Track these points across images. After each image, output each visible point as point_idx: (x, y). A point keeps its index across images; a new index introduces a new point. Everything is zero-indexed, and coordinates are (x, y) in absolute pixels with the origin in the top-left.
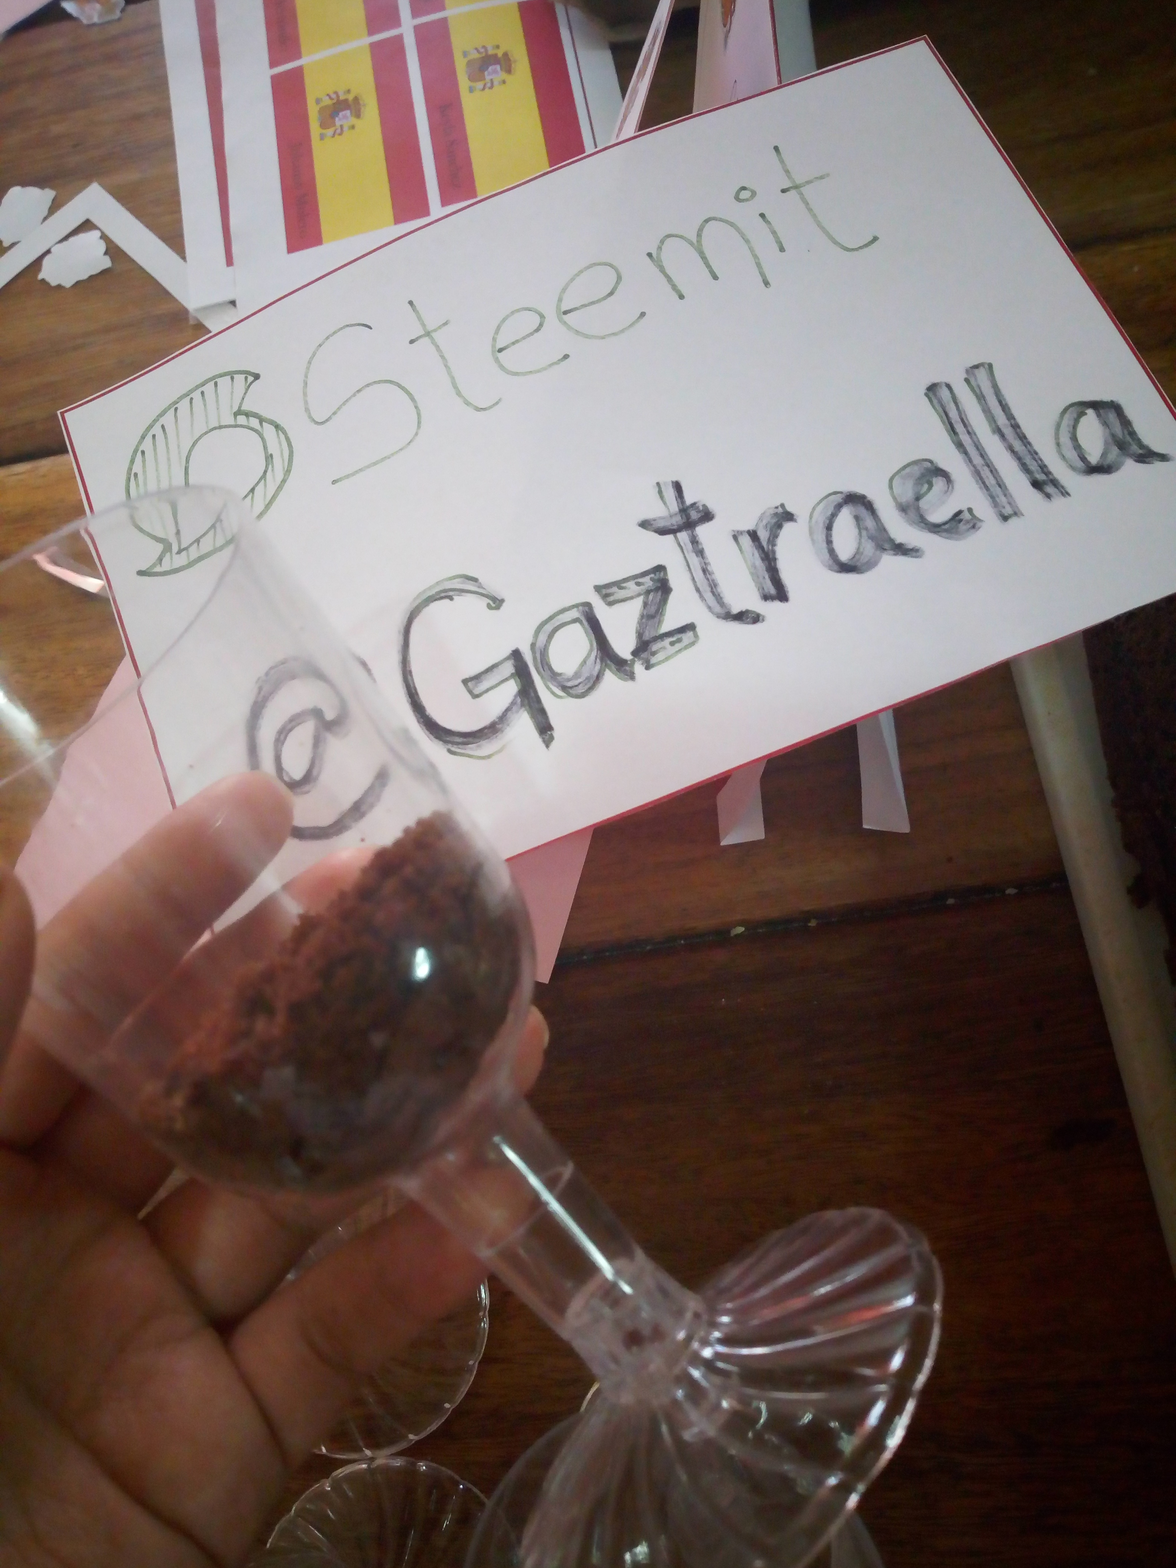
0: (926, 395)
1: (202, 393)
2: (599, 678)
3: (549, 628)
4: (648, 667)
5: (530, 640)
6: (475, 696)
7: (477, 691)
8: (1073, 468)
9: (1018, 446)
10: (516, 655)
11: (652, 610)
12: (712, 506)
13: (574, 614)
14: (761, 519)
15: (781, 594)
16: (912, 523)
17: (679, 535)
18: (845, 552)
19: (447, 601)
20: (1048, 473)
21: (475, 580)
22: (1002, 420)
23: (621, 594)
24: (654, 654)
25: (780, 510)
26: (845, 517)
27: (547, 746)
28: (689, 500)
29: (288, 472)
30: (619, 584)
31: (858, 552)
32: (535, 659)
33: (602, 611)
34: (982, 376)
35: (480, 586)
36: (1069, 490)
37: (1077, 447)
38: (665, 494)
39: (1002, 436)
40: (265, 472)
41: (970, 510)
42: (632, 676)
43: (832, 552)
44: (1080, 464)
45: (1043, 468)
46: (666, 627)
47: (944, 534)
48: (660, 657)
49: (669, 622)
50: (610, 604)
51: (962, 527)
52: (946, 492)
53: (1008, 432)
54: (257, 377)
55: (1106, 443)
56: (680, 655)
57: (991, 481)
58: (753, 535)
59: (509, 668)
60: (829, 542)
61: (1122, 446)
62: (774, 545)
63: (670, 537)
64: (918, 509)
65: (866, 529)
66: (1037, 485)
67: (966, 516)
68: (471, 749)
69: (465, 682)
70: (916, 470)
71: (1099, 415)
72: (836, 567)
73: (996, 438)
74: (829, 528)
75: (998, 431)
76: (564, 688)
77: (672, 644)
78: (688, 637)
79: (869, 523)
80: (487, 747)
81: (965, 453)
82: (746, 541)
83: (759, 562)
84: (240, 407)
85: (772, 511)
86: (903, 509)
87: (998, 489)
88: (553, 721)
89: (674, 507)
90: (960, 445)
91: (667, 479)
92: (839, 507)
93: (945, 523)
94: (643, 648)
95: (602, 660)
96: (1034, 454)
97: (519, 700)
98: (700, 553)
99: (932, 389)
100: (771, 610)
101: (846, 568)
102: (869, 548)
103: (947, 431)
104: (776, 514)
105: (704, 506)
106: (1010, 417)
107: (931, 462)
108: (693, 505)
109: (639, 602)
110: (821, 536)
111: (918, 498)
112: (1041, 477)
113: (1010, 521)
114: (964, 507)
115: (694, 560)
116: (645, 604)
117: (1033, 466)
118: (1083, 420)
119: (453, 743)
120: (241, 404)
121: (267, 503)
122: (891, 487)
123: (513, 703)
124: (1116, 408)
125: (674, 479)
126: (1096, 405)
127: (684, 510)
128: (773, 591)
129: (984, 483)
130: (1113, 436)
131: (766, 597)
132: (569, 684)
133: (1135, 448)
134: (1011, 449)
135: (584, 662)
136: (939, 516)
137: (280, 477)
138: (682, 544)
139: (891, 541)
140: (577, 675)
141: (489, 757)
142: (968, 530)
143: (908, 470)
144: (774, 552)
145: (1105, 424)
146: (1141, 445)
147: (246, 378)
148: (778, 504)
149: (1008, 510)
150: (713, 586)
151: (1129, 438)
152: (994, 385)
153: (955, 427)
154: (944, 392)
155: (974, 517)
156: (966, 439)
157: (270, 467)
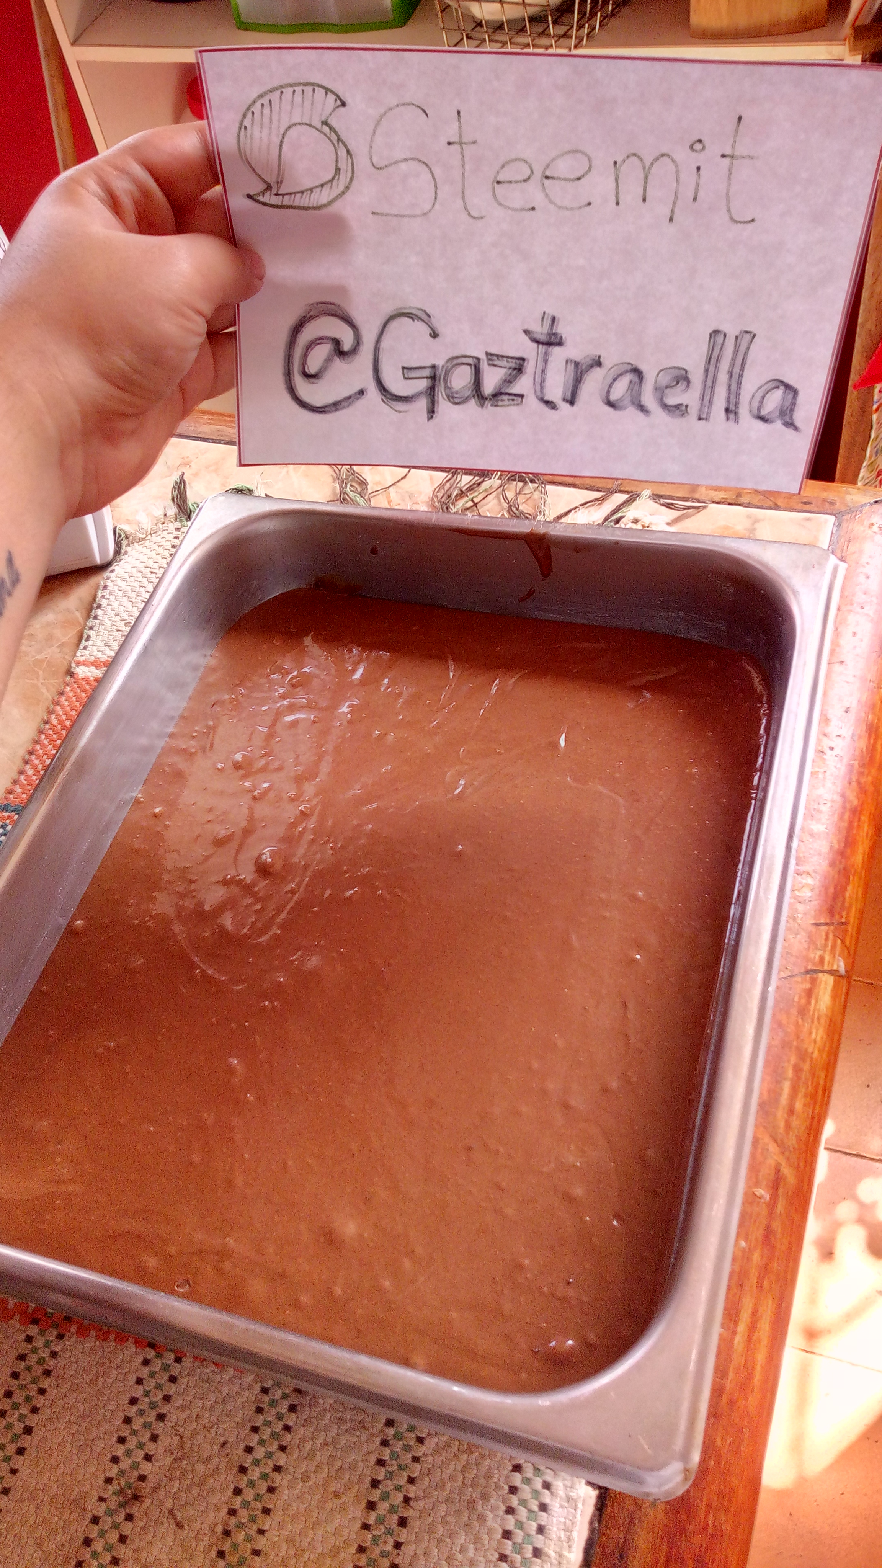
0: (711, 334)
1: (303, 91)
2: (469, 399)
3: (455, 362)
4: (494, 405)
5: (443, 363)
6: (405, 378)
7: (406, 376)
8: (751, 412)
9: (734, 386)
10: (434, 367)
11: (510, 378)
12: (565, 340)
13: (470, 361)
14: (585, 358)
15: (572, 402)
16: (656, 398)
17: (541, 346)
18: (614, 396)
19: (412, 320)
20: (737, 408)
21: (429, 317)
22: (737, 370)
23: (498, 362)
24: (500, 400)
25: (598, 359)
26: (627, 378)
27: (429, 421)
28: (555, 332)
29: (347, 188)
30: (500, 357)
31: (621, 399)
32: (443, 373)
33: (484, 366)
34: (746, 339)
35: (430, 323)
36: (740, 421)
37: (762, 402)
38: (545, 322)
39: (730, 377)
40: (333, 179)
41: (687, 406)
42: (484, 406)
43: (608, 392)
44: (755, 412)
45: (737, 404)
46: (511, 391)
47: (667, 411)
48: (500, 403)
49: (514, 390)
50: (492, 365)
51: (677, 412)
52: (683, 391)
53: (735, 376)
54: (344, 104)
55: (776, 408)
56: (510, 407)
57: (707, 398)
58: (577, 364)
59: (427, 373)
60: (610, 387)
61: (782, 413)
62: (584, 375)
63: (535, 345)
64: (663, 392)
65: (633, 390)
66: (727, 410)
67: (684, 408)
68: (393, 403)
69: (403, 368)
70: (676, 373)
71: (785, 392)
72: (605, 401)
73: (727, 376)
74: (614, 381)
75: (731, 374)
76: (450, 397)
77: (511, 400)
78: (518, 400)
79: (636, 387)
80: (401, 407)
81: (706, 377)
82: (571, 367)
83: (571, 380)
84: (327, 119)
85: (593, 357)
86: (657, 388)
87: (708, 403)
88: (438, 410)
89: (546, 331)
90: (707, 371)
91: (552, 313)
92: (626, 372)
93: (671, 406)
94: (496, 395)
95: (473, 391)
96: (738, 394)
97: (426, 391)
98: (546, 361)
99: (716, 332)
100: (564, 407)
101: (611, 404)
102: (627, 400)
103: (707, 360)
104: (594, 360)
105: (562, 338)
106: (742, 370)
107: (686, 372)
108: (556, 336)
109: (507, 370)
110: (608, 383)
111: (667, 387)
112: (732, 407)
113: (701, 422)
114: (685, 403)
115: (541, 363)
116: (508, 374)
117: (733, 400)
118: (776, 390)
119: (385, 395)
120: (328, 117)
122: (658, 375)
123: (422, 391)
124: (795, 392)
125: (555, 316)
126: (787, 386)
127: (550, 335)
128: (569, 397)
129: (704, 396)
130: (783, 407)
131: (564, 400)
132: (453, 396)
133: (787, 418)
134: (729, 386)
135: (465, 388)
136: (671, 401)
137: (341, 188)
138: (540, 352)
139: (640, 402)
140: (458, 392)
141: (402, 412)
142: (679, 415)
143: (673, 370)
144: (582, 379)
145: (784, 398)
146: (791, 415)
147: (336, 100)
148: (598, 355)
149: (704, 416)
150: (543, 380)
151: (788, 411)
152: (748, 348)
153: (712, 360)
154: (720, 339)
155: (687, 410)
156: (712, 368)
157: (337, 177)
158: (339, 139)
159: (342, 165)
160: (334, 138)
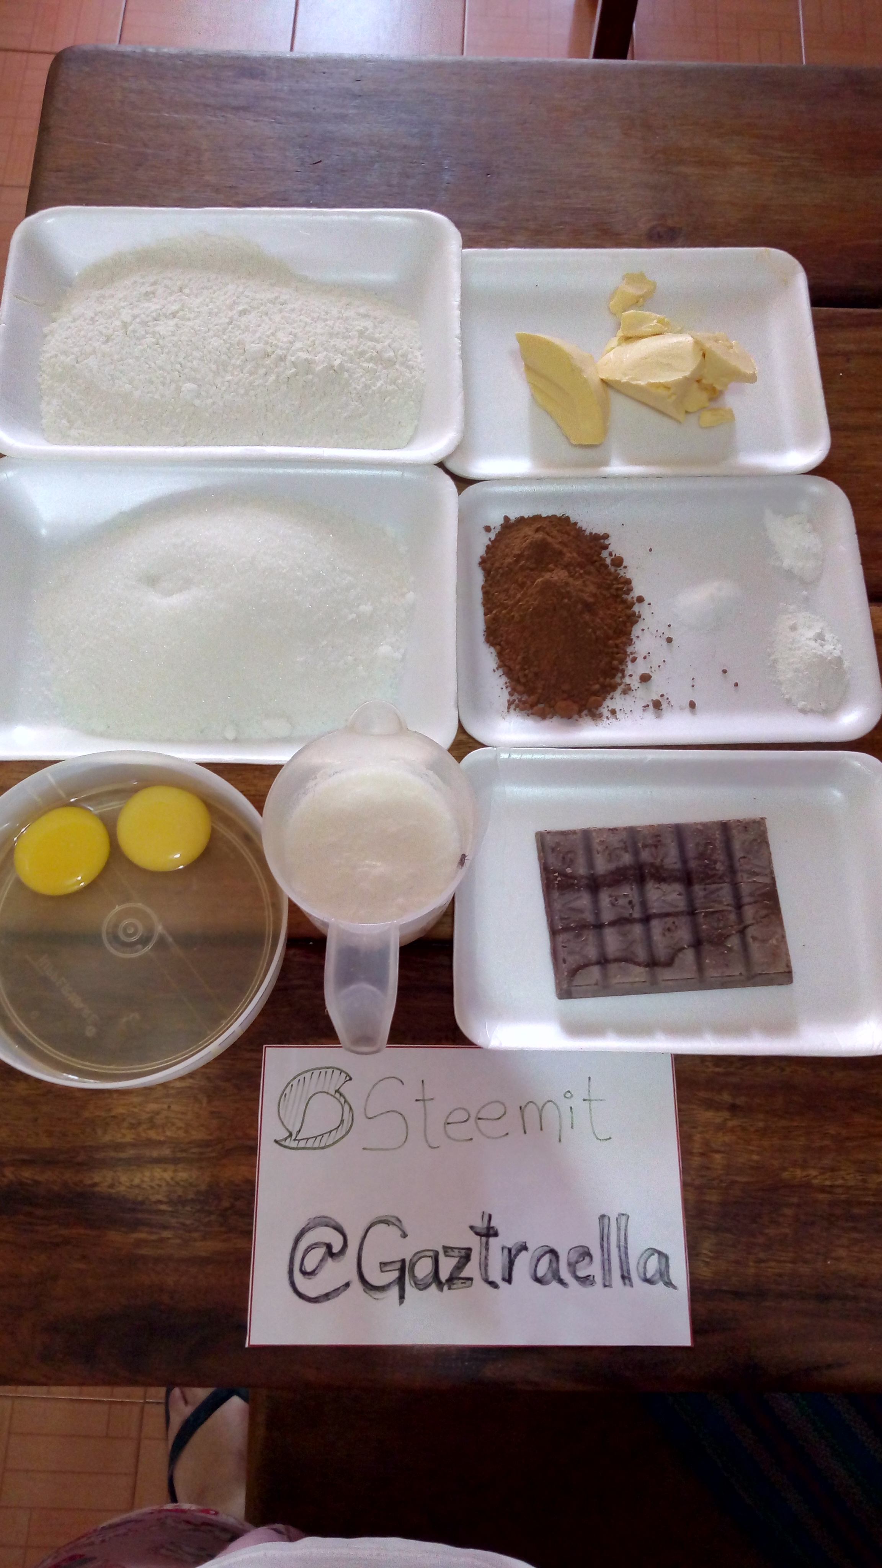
0: (599, 1219)
1: (326, 1072)
2: (430, 1285)
3: (419, 1255)
4: (449, 1289)
5: (410, 1257)
6: (382, 1271)
7: (384, 1269)
8: (639, 1276)
9: (623, 1257)
10: (403, 1261)
11: (460, 1265)
12: (500, 1231)
13: (431, 1254)
14: (515, 1244)
15: (509, 1280)
16: (570, 1271)
17: (482, 1238)
18: (540, 1273)
19: (387, 1225)
20: (629, 1274)
21: (400, 1221)
22: (622, 1243)
23: (452, 1254)
24: (454, 1284)
25: (524, 1244)
26: (547, 1258)
27: (400, 1305)
28: (492, 1224)
29: (348, 1132)
30: (452, 1249)
31: (545, 1275)
32: (409, 1265)
33: (441, 1257)
34: (623, 1219)
35: (401, 1225)
36: (633, 1285)
37: (645, 1268)
38: (484, 1218)
39: (620, 1250)
40: (339, 1127)
41: (594, 1277)
42: (441, 1290)
43: (535, 1271)
44: (642, 1275)
45: (628, 1270)
46: (462, 1275)
47: (580, 1282)
48: (455, 1286)
49: (464, 1274)
50: (447, 1256)
51: (588, 1282)
52: (588, 1264)
53: (622, 1249)
54: (351, 1079)
55: (656, 1271)
56: (461, 1290)
57: (607, 1268)
58: (510, 1250)
59: (398, 1266)
60: (536, 1266)
61: (661, 1275)
62: (516, 1258)
63: (478, 1237)
64: (575, 1267)
65: (552, 1267)
66: (623, 1277)
67: (591, 1278)
68: (372, 1293)
69: (381, 1263)
70: (581, 1250)
71: (659, 1258)
72: (534, 1278)
73: (617, 1249)
74: (539, 1260)
75: (619, 1247)
76: (416, 1284)
77: (462, 1283)
78: (469, 1282)
79: (554, 1265)
80: (378, 1295)
81: (603, 1251)
82: (506, 1252)
83: (507, 1263)
84: (339, 1089)
85: (520, 1243)
86: (569, 1264)
87: (608, 1272)
88: (406, 1296)
89: (485, 1224)
90: (602, 1247)
91: (488, 1211)
92: (546, 1253)
93: (582, 1278)
94: (451, 1280)
95: (433, 1278)
96: (628, 1263)
97: (397, 1281)
98: (487, 1249)
99: (603, 1217)
100: (503, 1285)
101: (538, 1280)
102: (549, 1275)
103: (600, 1238)
104: (521, 1245)
105: (497, 1229)
106: (626, 1243)
107: (588, 1249)
108: (493, 1227)
109: (457, 1259)
110: (534, 1263)
111: (577, 1262)
112: (626, 1274)
113: (606, 1288)
114: (592, 1274)
115: (484, 1251)
116: (459, 1262)
117: (625, 1268)
118: (653, 1257)
119: (366, 1287)
120: (340, 1088)
121: (335, 1140)
122: (569, 1253)
123: (394, 1281)
124: (667, 1258)
125: (491, 1213)
126: (660, 1253)
127: (489, 1228)
128: (507, 1278)
129: (604, 1267)
130: (660, 1269)
131: (504, 1279)
132: (418, 1283)
133: (666, 1278)
134: (620, 1257)
135: (427, 1275)
136: (581, 1273)
137: (344, 1133)
138: (482, 1242)
139: (559, 1276)
140: (422, 1280)
141: (378, 1299)
142: (589, 1285)
143: (578, 1248)
144: (514, 1261)
145: (660, 1263)
146: (669, 1278)
147: (346, 1077)
148: (524, 1241)
149: (607, 1284)
150: (486, 1265)
151: (665, 1273)
152: (626, 1226)
153: (604, 1238)
154: (606, 1221)
155: (594, 1280)
156: (605, 1245)
157: (341, 1126)
158: (346, 1101)
159: (346, 1117)
160: (342, 1100)
